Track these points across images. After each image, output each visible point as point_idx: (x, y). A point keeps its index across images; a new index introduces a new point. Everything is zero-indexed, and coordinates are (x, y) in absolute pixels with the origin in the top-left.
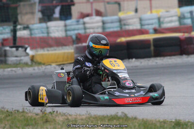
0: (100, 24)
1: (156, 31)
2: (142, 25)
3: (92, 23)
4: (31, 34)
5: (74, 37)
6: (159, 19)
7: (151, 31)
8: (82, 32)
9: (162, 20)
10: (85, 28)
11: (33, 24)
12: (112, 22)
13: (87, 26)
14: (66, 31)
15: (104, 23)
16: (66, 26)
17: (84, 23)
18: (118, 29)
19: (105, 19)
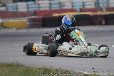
0: (48, 5)
1: (81, 10)
2: (73, 6)
3: (43, 4)
4: (7, 9)
5: (32, 12)
6: (83, 3)
7: (78, 10)
8: (37, 9)
9: (85, 4)
10: (39, 7)
11: (8, 3)
12: (55, 4)
13: (40, 5)
14: (28, 8)
15: (50, 4)
16: (28, 5)
17: (39, 4)
18: (59, 8)
19: (51, 2)
